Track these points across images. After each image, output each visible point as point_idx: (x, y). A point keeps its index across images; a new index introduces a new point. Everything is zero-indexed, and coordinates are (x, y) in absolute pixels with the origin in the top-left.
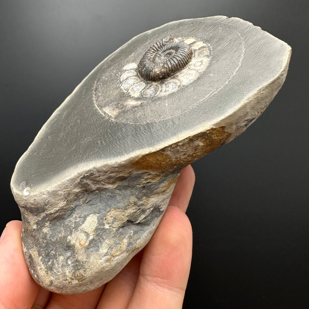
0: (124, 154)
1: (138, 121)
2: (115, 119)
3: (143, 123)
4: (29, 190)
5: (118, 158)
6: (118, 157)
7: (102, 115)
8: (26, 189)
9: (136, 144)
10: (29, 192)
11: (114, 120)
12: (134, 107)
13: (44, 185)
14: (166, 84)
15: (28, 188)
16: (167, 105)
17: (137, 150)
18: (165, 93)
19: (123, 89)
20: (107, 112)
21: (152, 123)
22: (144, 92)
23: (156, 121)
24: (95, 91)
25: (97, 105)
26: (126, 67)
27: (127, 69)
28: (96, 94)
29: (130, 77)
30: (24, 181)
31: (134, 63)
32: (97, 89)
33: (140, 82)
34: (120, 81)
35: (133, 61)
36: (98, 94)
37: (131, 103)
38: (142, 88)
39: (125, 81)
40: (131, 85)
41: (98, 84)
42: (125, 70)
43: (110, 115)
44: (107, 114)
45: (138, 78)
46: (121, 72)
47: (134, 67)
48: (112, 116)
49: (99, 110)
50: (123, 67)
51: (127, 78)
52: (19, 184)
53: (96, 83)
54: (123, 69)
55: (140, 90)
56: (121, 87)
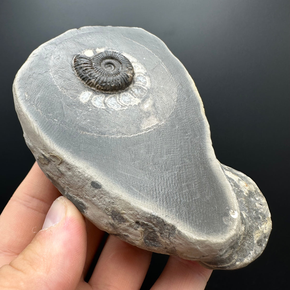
1: (172, 106)
3: (175, 104)
4: (232, 211)
7: (151, 131)
8: (232, 216)
10: (235, 211)
11: (163, 122)
12: (153, 106)
13: (228, 193)
14: (136, 81)
15: (230, 213)
16: (162, 86)
18: (147, 84)
19: (121, 109)
20: (149, 127)
22: (136, 95)
23: (176, 96)
24: (105, 135)
25: (131, 135)
26: (83, 100)
27: (88, 100)
28: (110, 134)
29: (104, 100)
30: (222, 219)
31: (81, 92)
32: (101, 132)
33: (120, 95)
34: (104, 109)
35: (79, 92)
36: (112, 132)
37: (147, 106)
38: (130, 96)
39: (108, 106)
40: (118, 102)
41: (90, 130)
42: (87, 102)
43: (154, 125)
44: (152, 127)
45: (114, 95)
46: (88, 105)
47: (89, 94)
48: (157, 123)
49: (142, 133)
50: (81, 102)
51: (104, 103)
52: (227, 226)
53: (88, 132)
54: (84, 103)
55: (132, 98)
56: (117, 110)
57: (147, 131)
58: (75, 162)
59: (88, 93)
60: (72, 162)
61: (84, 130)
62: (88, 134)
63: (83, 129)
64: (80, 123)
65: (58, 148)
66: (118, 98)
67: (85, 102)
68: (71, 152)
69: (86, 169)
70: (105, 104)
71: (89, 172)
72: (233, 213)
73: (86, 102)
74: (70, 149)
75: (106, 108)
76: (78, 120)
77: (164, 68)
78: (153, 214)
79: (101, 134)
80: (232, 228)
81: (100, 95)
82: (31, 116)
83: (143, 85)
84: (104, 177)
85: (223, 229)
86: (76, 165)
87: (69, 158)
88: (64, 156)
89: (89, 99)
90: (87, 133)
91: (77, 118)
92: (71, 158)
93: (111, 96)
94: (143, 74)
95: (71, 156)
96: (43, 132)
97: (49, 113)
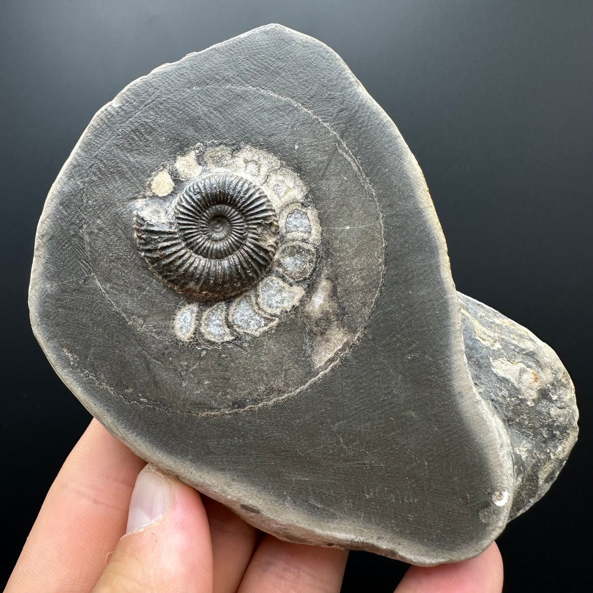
0: (447, 299)
1: (374, 281)
2: (355, 332)
3: (381, 271)
4: (498, 493)
5: (452, 310)
6: (450, 310)
7: (335, 366)
8: (497, 503)
9: (428, 279)
10: (504, 490)
11: (358, 334)
12: (333, 294)
14: (286, 232)
16: (348, 227)
17: (440, 276)
18: (313, 232)
19: (266, 328)
20: (330, 356)
21: (387, 254)
22: (292, 278)
23: (384, 246)
24: (244, 406)
25: (296, 389)
26: (184, 334)
27: (192, 329)
28: (255, 401)
29: (226, 318)
30: (479, 515)
31: (175, 314)
32: (236, 403)
33: (256, 291)
34: (231, 343)
35: (170, 315)
36: (258, 396)
37: (319, 301)
38: (278, 283)
39: (238, 330)
40: (257, 311)
41: (215, 405)
42: (193, 336)
43: (340, 347)
44: (336, 354)
45: (244, 295)
46: (196, 344)
47: (192, 312)
48: (345, 340)
49: (317, 377)
50: (180, 341)
51: (227, 324)
52: (486, 525)
53: (211, 409)
54: (188, 341)
55: (284, 288)
56: (257, 334)
57: (326, 369)
58: (203, 476)
59: (189, 309)
60: (199, 479)
61: (203, 407)
62: (213, 413)
63: (200, 405)
64: (191, 394)
65: (166, 459)
66: (253, 299)
67: (188, 339)
68: (191, 460)
69: (226, 488)
70: (230, 326)
71: (232, 492)
72: (499, 496)
73: (191, 337)
74: (187, 455)
75: (234, 338)
76: (185, 388)
77: (349, 159)
78: (356, 541)
79: (238, 408)
80: (496, 525)
81: (215, 306)
82: (96, 403)
83: (304, 240)
84: (261, 495)
85: (478, 534)
86: (206, 482)
87: (191, 473)
88: (182, 471)
89: (195, 326)
90: (209, 413)
91: (184, 385)
92: (194, 472)
93: (237, 300)
94: (300, 204)
95: (192, 468)
96: (128, 431)
97: (127, 388)
